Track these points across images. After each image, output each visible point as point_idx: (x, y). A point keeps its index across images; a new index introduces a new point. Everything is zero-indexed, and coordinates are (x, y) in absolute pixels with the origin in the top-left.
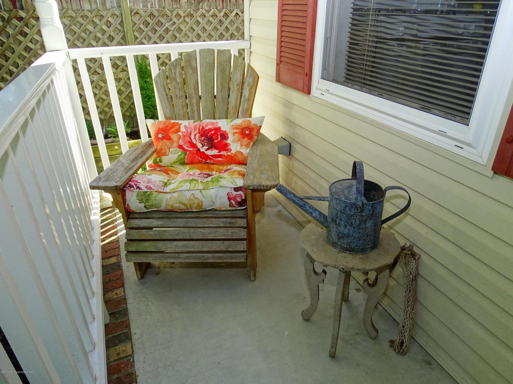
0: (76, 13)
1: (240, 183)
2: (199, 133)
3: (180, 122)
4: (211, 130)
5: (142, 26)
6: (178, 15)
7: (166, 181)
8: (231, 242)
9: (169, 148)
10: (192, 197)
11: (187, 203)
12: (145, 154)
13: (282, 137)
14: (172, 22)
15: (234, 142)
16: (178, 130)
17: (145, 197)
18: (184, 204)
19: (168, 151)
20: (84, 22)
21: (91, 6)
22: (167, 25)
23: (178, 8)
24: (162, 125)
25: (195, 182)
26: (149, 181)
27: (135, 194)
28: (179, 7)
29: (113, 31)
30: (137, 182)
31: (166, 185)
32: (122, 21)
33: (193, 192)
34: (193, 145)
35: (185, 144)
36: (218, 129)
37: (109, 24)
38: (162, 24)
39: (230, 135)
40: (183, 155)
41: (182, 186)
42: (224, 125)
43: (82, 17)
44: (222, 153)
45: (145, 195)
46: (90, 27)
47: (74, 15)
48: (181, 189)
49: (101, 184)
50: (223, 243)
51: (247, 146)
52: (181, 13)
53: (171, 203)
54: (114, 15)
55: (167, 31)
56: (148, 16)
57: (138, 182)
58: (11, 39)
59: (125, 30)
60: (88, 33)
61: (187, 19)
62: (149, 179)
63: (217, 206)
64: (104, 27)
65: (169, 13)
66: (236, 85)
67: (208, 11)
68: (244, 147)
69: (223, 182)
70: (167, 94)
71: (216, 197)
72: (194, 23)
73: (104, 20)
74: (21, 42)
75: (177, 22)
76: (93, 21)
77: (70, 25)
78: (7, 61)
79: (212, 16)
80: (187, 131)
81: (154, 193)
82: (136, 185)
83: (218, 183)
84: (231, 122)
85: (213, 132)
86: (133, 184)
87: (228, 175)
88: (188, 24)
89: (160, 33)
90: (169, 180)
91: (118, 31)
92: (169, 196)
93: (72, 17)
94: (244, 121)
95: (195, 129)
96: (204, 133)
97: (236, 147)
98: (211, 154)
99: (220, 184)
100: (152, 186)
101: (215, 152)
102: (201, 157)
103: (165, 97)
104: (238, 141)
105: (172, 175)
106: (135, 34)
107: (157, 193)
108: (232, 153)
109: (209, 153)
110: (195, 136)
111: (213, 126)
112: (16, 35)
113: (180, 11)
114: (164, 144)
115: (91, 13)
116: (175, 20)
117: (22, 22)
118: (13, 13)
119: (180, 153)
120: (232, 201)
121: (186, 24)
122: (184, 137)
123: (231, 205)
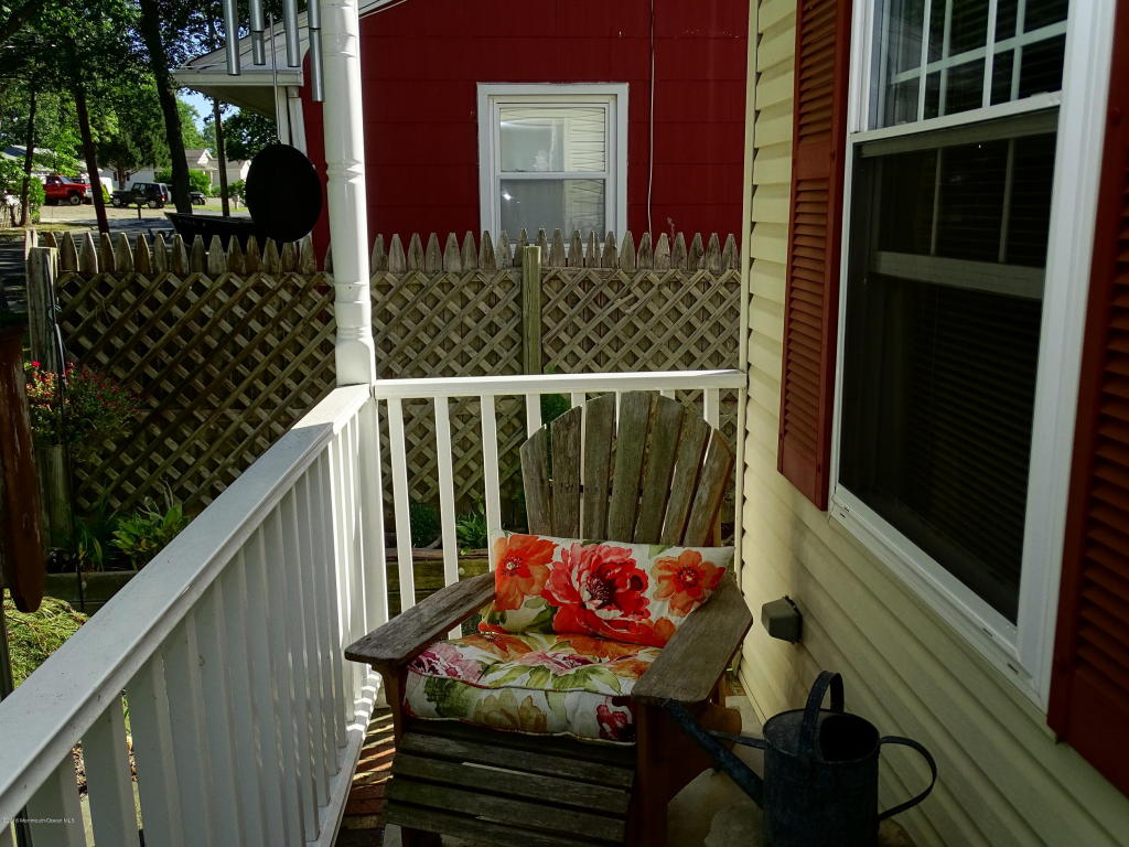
0: (431, 278)
1: (627, 687)
2: (588, 568)
3: (555, 540)
4: (613, 565)
5: (562, 305)
6: (646, 284)
7: (489, 662)
8: (594, 817)
9: (523, 595)
10: (526, 704)
11: (515, 713)
12: (469, 601)
13: (787, 598)
14: (631, 296)
15: (657, 596)
16: (548, 559)
17: (441, 689)
18: (509, 716)
19: (519, 600)
20: (443, 295)
21: (463, 264)
22: (619, 303)
23: (647, 268)
24: (519, 544)
25: (541, 673)
26: (457, 659)
27: (423, 681)
28: (651, 264)
29: (499, 315)
30: (434, 657)
31: (486, 670)
32: (521, 294)
33: (531, 693)
34: (572, 593)
35: (557, 588)
36: (629, 565)
37: (493, 301)
38: (608, 300)
39: (652, 582)
40: (549, 613)
41: (514, 679)
42: (643, 557)
43: (441, 285)
44: (630, 619)
45: (441, 687)
46: (454, 306)
47: (425, 280)
48: (510, 684)
49: (366, 652)
50: (577, 817)
51: (684, 609)
52: (653, 277)
53: (485, 711)
54: (506, 281)
55: (618, 314)
56: (580, 285)
57: (435, 659)
58: (300, 328)
59: (525, 312)
60: (447, 317)
61: (666, 291)
62: (461, 654)
63: (575, 731)
64: (483, 307)
65: (625, 278)
66: (685, 474)
67: (717, 274)
68: (676, 610)
69: (596, 682)
70: (542, 481)
71: (574, 712)
72: (682, 300)
73: (486, 292)
74: (317, 333)
75: (643, 298)
76: (461, 293)
77: (415, 303)
78: (282, 368)
79: (726, 285)
80: (566, 561)
81: (459, 684)
82: (430, 662)
83: (585, 681)
84: (661, 551)
85: (616, 571)
86: (424, 660)
87: (610, 669)
88: (667, 300)
89: (601, 319)
90: (498, 662)
91: (510, 315)
92: (484, 694)
93: (422, 286)
94: (687, 554)
95: (582, 561)
96: (599, 570)
97: (661, 610)
98: (607, 618)
99: (588, 684)
100: (458, 669)
101: (615, 614)
102: (586, 623)
103: (538, 485)
104: (667, 595)
105: (512, 653)
106: (544, 321)
107: (464, 685)
108: (651, 622)
109: (604, 614)
110: (580, 574)
111: (619, 557)
112: (311, 319)
113: (652, 275)
114: (513, 585)
115: (461, 279)
116: (638, 292)
117: (326, 296)
118: (314, 280)
119: (543, 608)
120: (605, 725)
121: (662, 301)
122: (557, 573)
123: (603, 734)
